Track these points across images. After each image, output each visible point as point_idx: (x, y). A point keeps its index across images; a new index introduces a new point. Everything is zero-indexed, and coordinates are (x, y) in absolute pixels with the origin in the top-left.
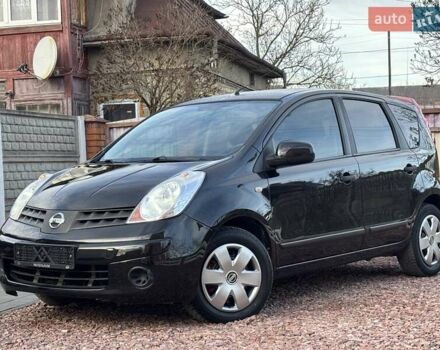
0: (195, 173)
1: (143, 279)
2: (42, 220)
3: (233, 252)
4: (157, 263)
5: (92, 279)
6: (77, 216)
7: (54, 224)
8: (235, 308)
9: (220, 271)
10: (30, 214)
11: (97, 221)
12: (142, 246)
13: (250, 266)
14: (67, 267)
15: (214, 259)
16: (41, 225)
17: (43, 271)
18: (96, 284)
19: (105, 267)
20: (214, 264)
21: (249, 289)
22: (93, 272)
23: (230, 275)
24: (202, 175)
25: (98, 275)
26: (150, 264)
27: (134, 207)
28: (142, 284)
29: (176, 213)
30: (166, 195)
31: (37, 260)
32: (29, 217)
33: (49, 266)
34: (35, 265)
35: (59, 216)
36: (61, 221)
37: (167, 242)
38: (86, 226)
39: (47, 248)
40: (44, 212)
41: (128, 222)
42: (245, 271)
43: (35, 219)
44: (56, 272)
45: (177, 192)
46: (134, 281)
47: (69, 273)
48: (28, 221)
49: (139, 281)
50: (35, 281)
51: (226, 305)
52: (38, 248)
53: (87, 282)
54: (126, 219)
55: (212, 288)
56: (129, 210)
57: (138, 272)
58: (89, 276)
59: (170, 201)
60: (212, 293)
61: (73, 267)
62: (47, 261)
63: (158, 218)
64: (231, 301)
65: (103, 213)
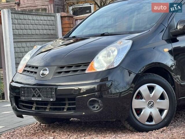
0: (126, 41)
1: (96, 106)
2: (36, 73)
3: (151, 89)
4: (104, 96)
5: (67, 107)
6: (56, 69)
7: (43, 74)
8: (153, 123)
9: (143, 100)
10: (29, 69)
11: (69, 72)
12: (96, 86)
13: (162, 97)
14: (52, 100)
15: (139, 93)
16: (35, 75)
17: (38, 102)
18: (69, 109)
19: (74, 99)
20: (140, 96)
21: (161, 111)
22: (67, 102)
23: (149, 103)
24: (131, 42)
25: (69, 104)
26: (100, 97)
27: (90, 63)
28: (96, 109)
29: (115, 65)
30: (109, 55)
31: (34, 96)
32: (28, 71)
33: (41, 100)
34: (33, 99)
35: (46, 70)
36: (47, 73)
37: (110, 83)
38: (62, 75)
39: (39, 89)
40: (37, 68)
41: (86, 72)
42: (159, 100)
43: (32, 72)
44: (45, 103)
45: (116, 53)
46: (91, 107)
47: (53, 103)
48: (28, 74)
49: (95, 107)
50: (33, 109)
51: (148, 121)
52: (34, 89)
53: (63, 109)
54: (85, 70)
55: (139, 111)
56: (87, 64)
57: (93, 102)
58: (65, 105)
59: (111, 59)
60: (139, 114)
61: (55, 100)
62: (39, 96)
63: (104, 69)
64: (150, 119)
65: (71, 67)
